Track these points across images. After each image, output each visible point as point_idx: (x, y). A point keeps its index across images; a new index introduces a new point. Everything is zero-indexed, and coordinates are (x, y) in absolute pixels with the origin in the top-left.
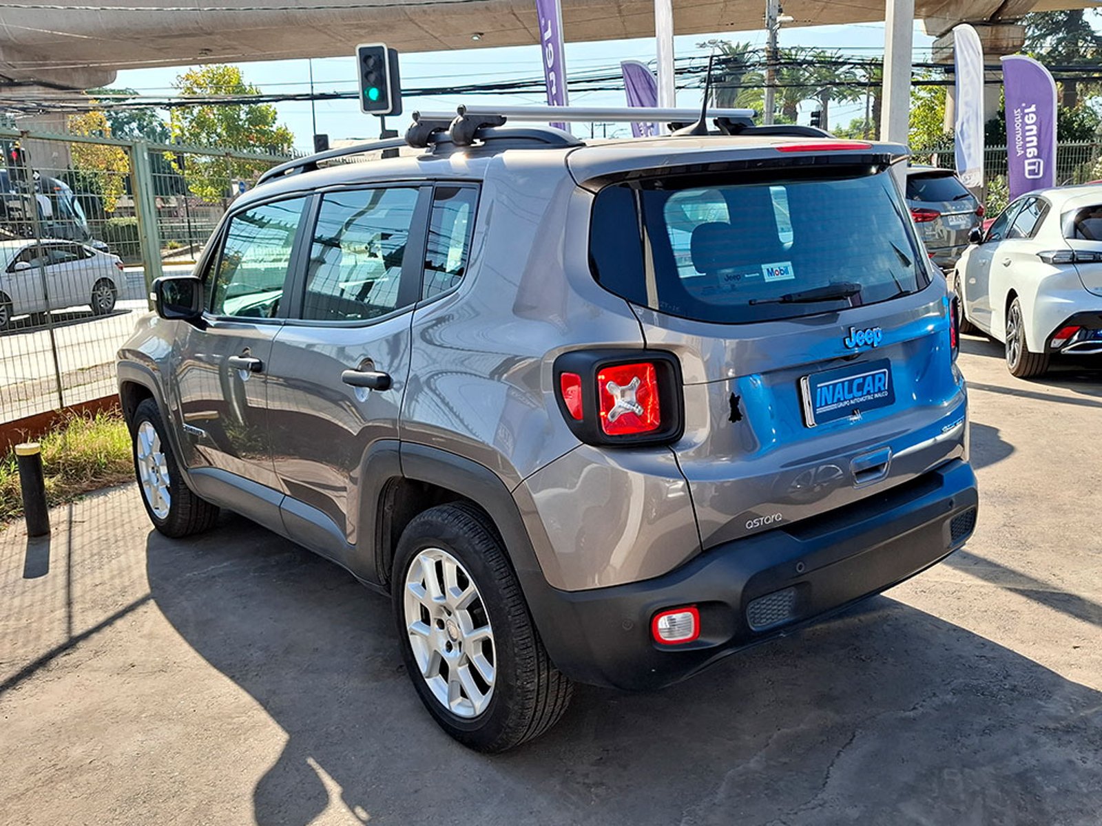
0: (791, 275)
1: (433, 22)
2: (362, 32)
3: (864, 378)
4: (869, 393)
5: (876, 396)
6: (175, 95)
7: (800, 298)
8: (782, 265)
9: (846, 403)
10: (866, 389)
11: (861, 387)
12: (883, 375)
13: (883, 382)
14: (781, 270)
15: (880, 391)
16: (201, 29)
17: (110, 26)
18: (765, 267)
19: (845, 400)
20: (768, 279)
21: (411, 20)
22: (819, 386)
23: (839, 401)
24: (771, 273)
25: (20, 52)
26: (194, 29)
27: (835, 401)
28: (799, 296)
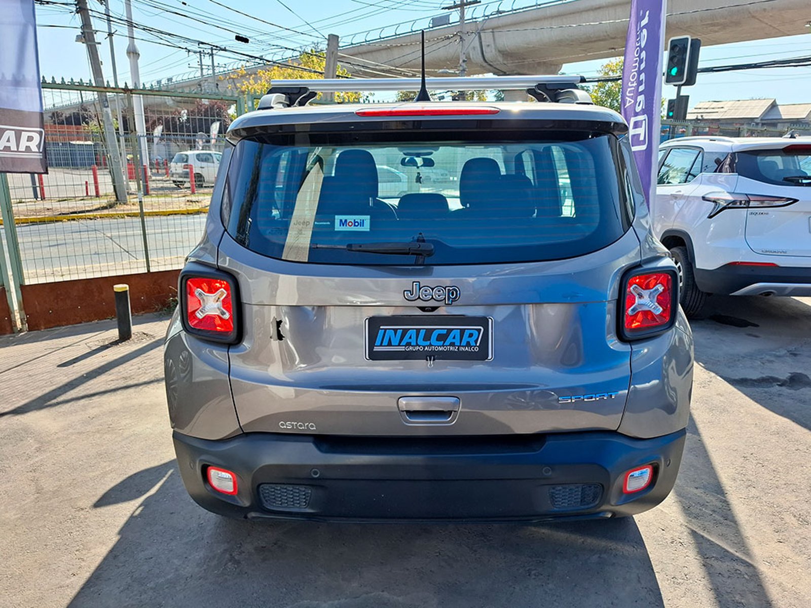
0: (366, 227)
1: (771, 16)
2: (716, 28)
3: (450, 331)
4: (452, 344)
5: (462, 349)
6: (600, 75)
7: (360, 249)
8: (358, 218)
9: (417, 348)
10: (449, 340)
11: (442, 338)
12: (477, 332)
13: (474, 338)
14: (355, 222)
15: (468, 344)
16: (608, 35)
17: (558, 38)
18: (338, 218)
19: (417, 345)
20: (338, 227)
21: (753, 17)
22: (381, 327)
23: (409, 344)
24: (342, 223)
25: (511, 57)
26: (605, 36)
27: (403, 343)
28: (360, 246)
